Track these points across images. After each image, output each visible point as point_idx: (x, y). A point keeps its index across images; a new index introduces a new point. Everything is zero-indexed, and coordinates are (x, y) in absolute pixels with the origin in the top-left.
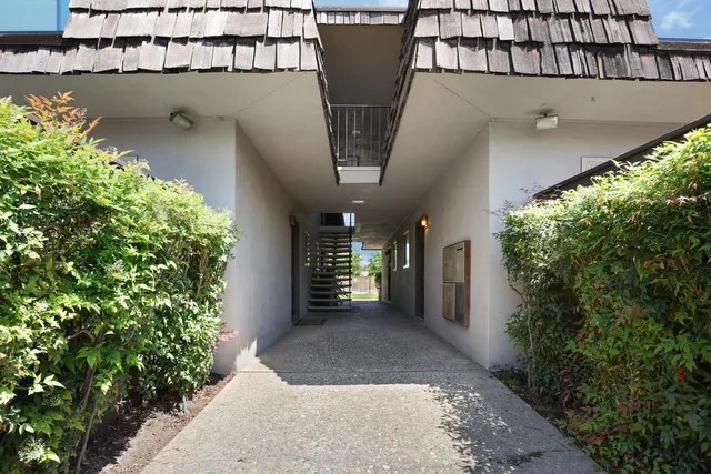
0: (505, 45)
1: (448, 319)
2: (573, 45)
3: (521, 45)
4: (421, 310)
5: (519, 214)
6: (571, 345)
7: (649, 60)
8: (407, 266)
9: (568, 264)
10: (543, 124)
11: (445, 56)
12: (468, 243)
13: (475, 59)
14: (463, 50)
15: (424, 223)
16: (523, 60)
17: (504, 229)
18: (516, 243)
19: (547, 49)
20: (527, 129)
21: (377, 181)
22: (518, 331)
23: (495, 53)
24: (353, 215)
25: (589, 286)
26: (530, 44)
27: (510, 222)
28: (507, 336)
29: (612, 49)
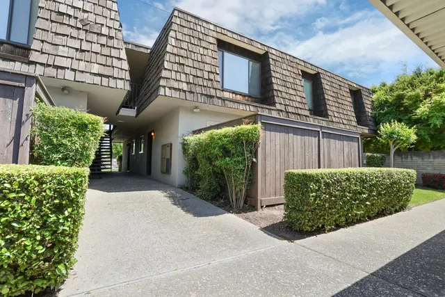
0: (184, 91)
1: (163, 173)
2: (202, 94)
3: (189, 92)
4: (149, 172)
5: (186, 138)
6: (196, 172)
7: (220, 101)
8: (142, 152)
9: (196, 152)
10: (195, 110)
11: (168, 92)
12: (171, 144)
13: (176, 94)
14: (173, 91)
15: (153, 134)
16: (189, 96)
17: (182, 141)
18: (185, 146)
19: (195, 94)
20: (191, 110)
21: (135, 115)
22: (186, 173)
23: (182, 93)
24: (112, 126)
25: (199, 157)
26: (191, 92)
27: (184, 139)
28: (183, 175)
29: (212, 97)
